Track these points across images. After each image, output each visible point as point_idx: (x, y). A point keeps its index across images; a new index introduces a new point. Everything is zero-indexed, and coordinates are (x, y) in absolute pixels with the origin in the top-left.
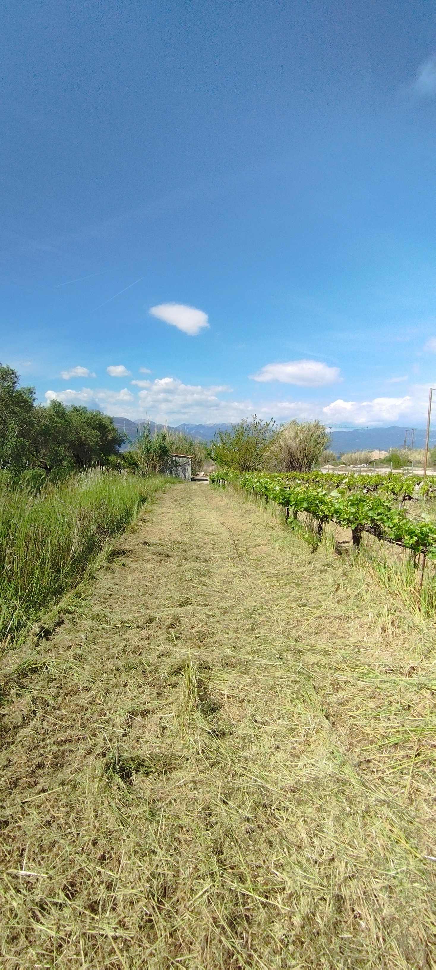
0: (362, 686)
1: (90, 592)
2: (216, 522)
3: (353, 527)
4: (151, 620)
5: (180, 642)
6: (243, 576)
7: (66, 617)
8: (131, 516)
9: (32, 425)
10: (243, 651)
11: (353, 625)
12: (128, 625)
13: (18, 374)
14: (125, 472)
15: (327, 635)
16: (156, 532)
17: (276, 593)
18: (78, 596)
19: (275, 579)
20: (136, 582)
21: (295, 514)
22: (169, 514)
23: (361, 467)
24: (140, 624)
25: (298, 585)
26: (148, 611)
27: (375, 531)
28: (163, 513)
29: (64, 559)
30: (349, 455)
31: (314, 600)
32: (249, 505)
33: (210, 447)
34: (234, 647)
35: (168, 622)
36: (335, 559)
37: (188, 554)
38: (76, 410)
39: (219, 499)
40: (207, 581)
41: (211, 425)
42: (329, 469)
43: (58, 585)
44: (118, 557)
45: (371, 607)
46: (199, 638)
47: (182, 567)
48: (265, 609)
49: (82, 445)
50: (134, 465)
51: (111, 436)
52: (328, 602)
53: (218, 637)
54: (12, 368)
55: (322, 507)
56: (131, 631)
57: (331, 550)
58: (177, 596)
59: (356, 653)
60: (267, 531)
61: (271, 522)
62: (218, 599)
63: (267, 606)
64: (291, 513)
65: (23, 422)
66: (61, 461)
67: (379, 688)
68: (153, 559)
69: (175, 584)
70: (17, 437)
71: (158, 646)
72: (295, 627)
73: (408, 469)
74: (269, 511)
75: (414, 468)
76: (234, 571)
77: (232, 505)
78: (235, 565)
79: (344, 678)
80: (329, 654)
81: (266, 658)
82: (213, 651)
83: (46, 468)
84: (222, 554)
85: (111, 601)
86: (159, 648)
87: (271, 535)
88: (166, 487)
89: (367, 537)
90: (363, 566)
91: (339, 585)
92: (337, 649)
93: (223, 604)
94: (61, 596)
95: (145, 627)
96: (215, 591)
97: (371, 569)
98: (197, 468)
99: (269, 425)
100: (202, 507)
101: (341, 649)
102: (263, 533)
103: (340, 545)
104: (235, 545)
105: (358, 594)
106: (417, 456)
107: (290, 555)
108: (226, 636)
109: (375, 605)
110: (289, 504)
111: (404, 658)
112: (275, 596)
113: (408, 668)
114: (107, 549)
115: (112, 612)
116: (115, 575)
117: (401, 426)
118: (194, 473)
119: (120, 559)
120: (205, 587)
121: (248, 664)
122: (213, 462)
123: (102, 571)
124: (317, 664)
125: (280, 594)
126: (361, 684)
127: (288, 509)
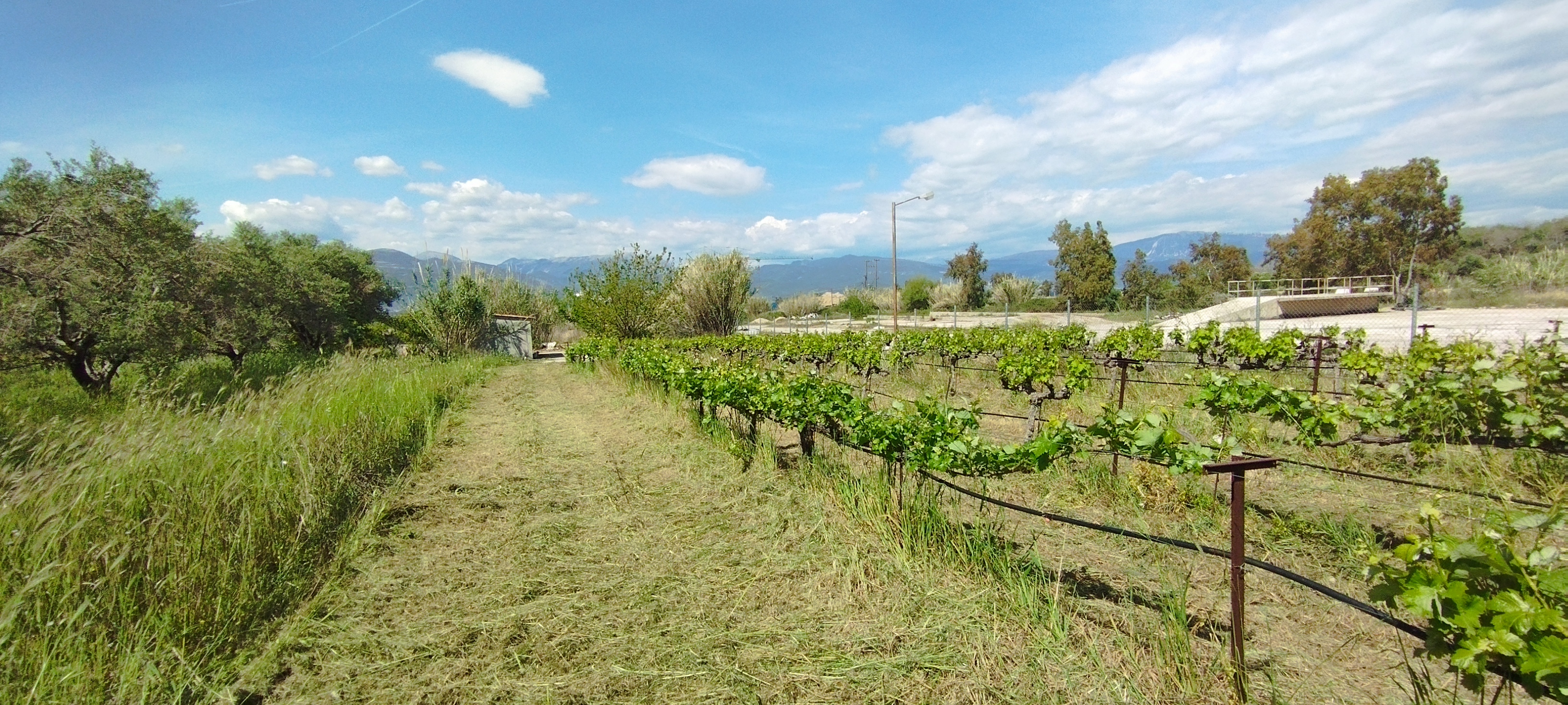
0: (830, 683)
1: (345, 601)
2: (582, 433)
3: (801, 427)
4: (472, 637)
5: (530, 667)
6: (634, 527)
7: (293, 661)
8: (423, 436)
9: (194, 273)
10: (642, 662)
11: (810, 585)
12: (427, 654)
13: (153, 179)
14: (403, 349)
15: (772, 609)
16: (472, 463)
17: (690, 549)
18: (321, 613)
19: (689, 524)
20: (439, 566)
21: (713, 410)
22: (496, 427)
23: (807, 319)
24: (452, 647)
25: (724, 529)
26: (466, 620)
27: (831, 433)
28: (483, 425)
29: (284, 542)
30: (791, 301)
31: (751, 552)
32: (638, 398)
33: (563, 298)
34: (627, 659)
35: (506, 634)
36: (779, 478)
37: (536, 498)
38: (293, 241)
39: (585, 389)
40: (573, 545)
41: (563, 260)
42: (761, 324)
43: (274, 597)
44: (399, 522)
45: (835, 551)
46: (564, 655)
47: (525, 526)
48: (674, 580)
49: (309, 306)
50: (421, 337)
51: (370, 287)
52: (773, 553)
53: (601, 644)
54: (138, 166)
55: (753, 399)
56: (434, 664)
57: (772, 465)
58: (518, 583)
59: (818, 630)
60: (671, 441)
61: (676, 425)
62: (593, 575)
63: (678, 574)
64: (706, 409)
65: (172, 267)
66: (264, 339)
67: (855, 682)
68: (470, 516)
69: (515, 558)
70: (158, 298)
71: (488, 684)
72: (723, 603)
73: (873, 319)
74: (672, 407)
75: (881, 317)
76: (619, 520)
77: (608, 400)
78: (620, 510)
79: (803, 676)
80: (779, 640)
81: (681, 666)
82: (590, 672)
83: (231, 355)
84: (596, 491)
85: (390, 611)
86: (492, 687)
87: (677, 448)
88: (486, 374)
89: (822, 442)
90: (820, 487)
91: (786, 521)
92: (790, 629)
93: (603, 584)
94: (281, 619)
95: (463, 651)
96: (589, 561)
97: (831, 489)
98: (543, 335)
99: (661, 259)
100: (555, 408)
101: (795, 628)
102: (664, 445)
103: (784, 451)
104: (618, 471)
105: (816, 532)
106: (883, 298)
107: (709, 478)
108: (612, 641)
109: (840, 547)
110: (702, 395)
111: (886, 625)
112: (690, 554)
113: (891, 640)
114: (376, 509)
115: (394, 633)
116: (396, 558)
117: (859, 254)
118: (538, 343)
119: (404, 524)
120: (569, 558)
121: (653, 683)
122: (571, 324)
123: (366, 554)
124: (761, 661)
125: (697, 549)
126: (828, 680)
127: (701, 403)
